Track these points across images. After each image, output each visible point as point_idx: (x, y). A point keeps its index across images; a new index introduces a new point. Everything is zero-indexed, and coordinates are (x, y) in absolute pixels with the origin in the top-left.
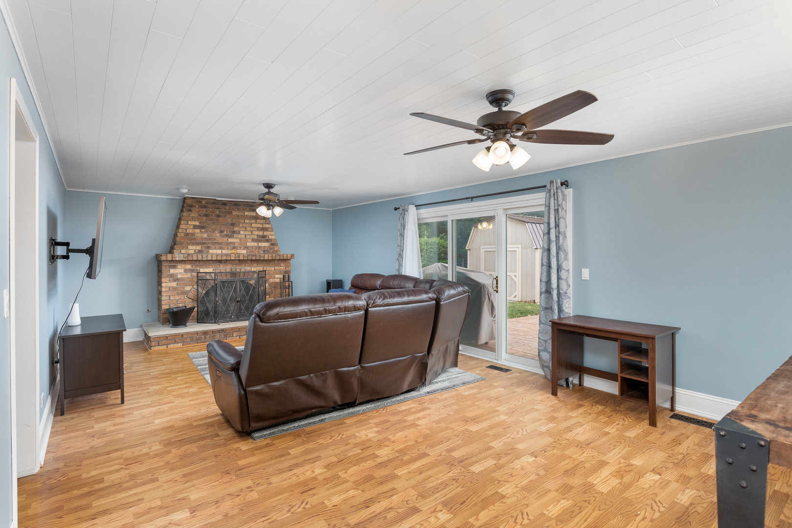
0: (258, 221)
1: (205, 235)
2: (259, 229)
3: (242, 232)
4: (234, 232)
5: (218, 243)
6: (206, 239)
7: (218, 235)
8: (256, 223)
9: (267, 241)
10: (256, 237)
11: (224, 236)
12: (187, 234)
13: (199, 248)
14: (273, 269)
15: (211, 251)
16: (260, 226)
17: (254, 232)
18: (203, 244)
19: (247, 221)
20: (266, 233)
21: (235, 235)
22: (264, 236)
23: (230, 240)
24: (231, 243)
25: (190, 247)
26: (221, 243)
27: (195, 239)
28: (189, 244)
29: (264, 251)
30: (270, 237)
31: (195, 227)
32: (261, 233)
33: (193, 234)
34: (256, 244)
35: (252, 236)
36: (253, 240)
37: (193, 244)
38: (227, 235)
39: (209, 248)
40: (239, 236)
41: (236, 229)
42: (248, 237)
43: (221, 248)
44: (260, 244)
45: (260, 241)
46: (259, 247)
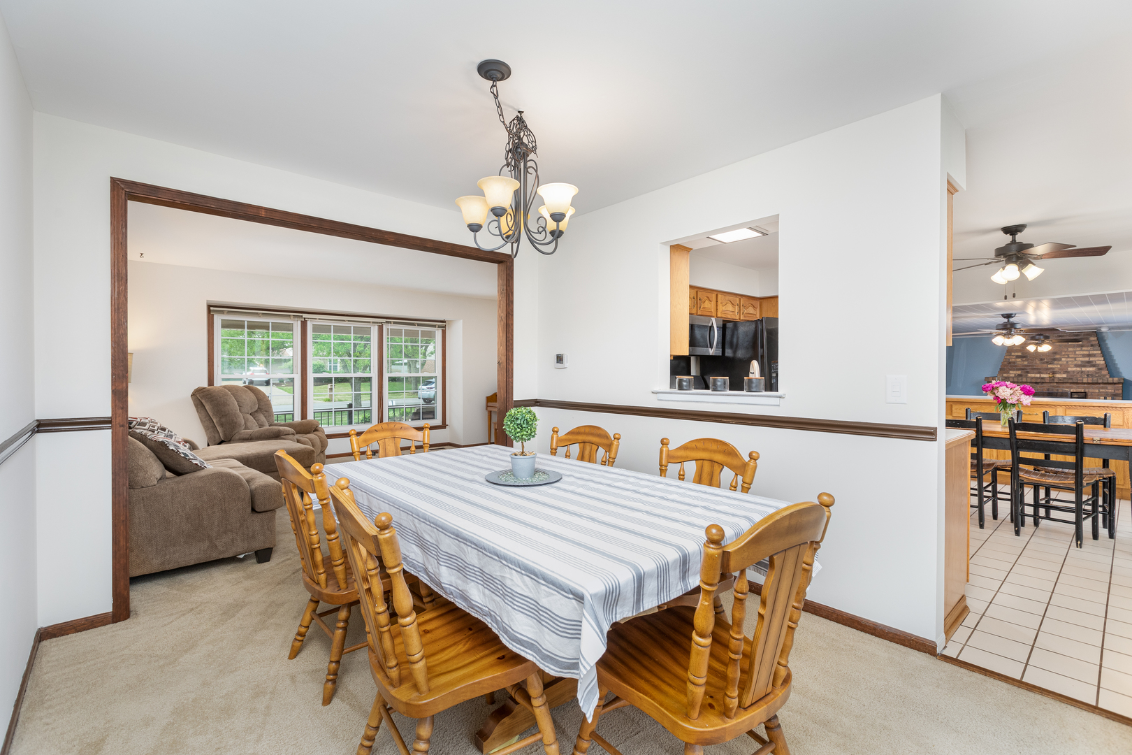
0: (1084, 348)
1: (1026, 363)
2: (1084, 356)
3: (1063, 359)
4: (1055, 359)
5: (1037, 369)
6: (1026, 366)
7: (1038, 362)
8: (1081, 349)
9: (1094, 366)
10: (1080, 363)
11: (1044, 363)
12: (1010, 363)
13: (1019, 372)
14: (1097, 391)
15: (1029, 375)
16: (1087, 353)
17: (1077, 359)
18: (1023, 369)
19: (1070, 349)
20: (1092, 359)
21: (1056, 362)
22: (1089, 362)
23: (1050, 366)
24: (1051, 368)
25: (1011, 372)
26: (1040, 369)
27: (1016, 366)
28: (1011, 370)
29: (1088, 375)
30: (1098, 362)
31: (1018, 357)
32: (1087, 359)
33: (1014, 363)
34: (1078, 369)
35: (1075, 362)
36: (1076, 366)
37: (1014, 370)
38: (1047, 362)
39: (1028, 372)
40: (1060, 362)
41: (1057, 356)
42: (1070, 363)
43: (1040, 373)
44: (1083, 369)
45: (1084, 366)
46: (1082, 372)
